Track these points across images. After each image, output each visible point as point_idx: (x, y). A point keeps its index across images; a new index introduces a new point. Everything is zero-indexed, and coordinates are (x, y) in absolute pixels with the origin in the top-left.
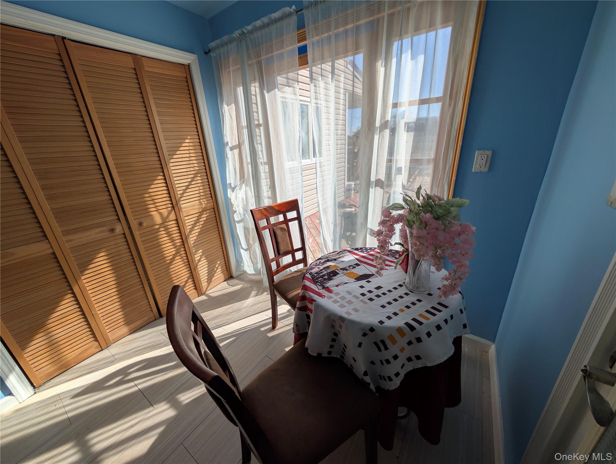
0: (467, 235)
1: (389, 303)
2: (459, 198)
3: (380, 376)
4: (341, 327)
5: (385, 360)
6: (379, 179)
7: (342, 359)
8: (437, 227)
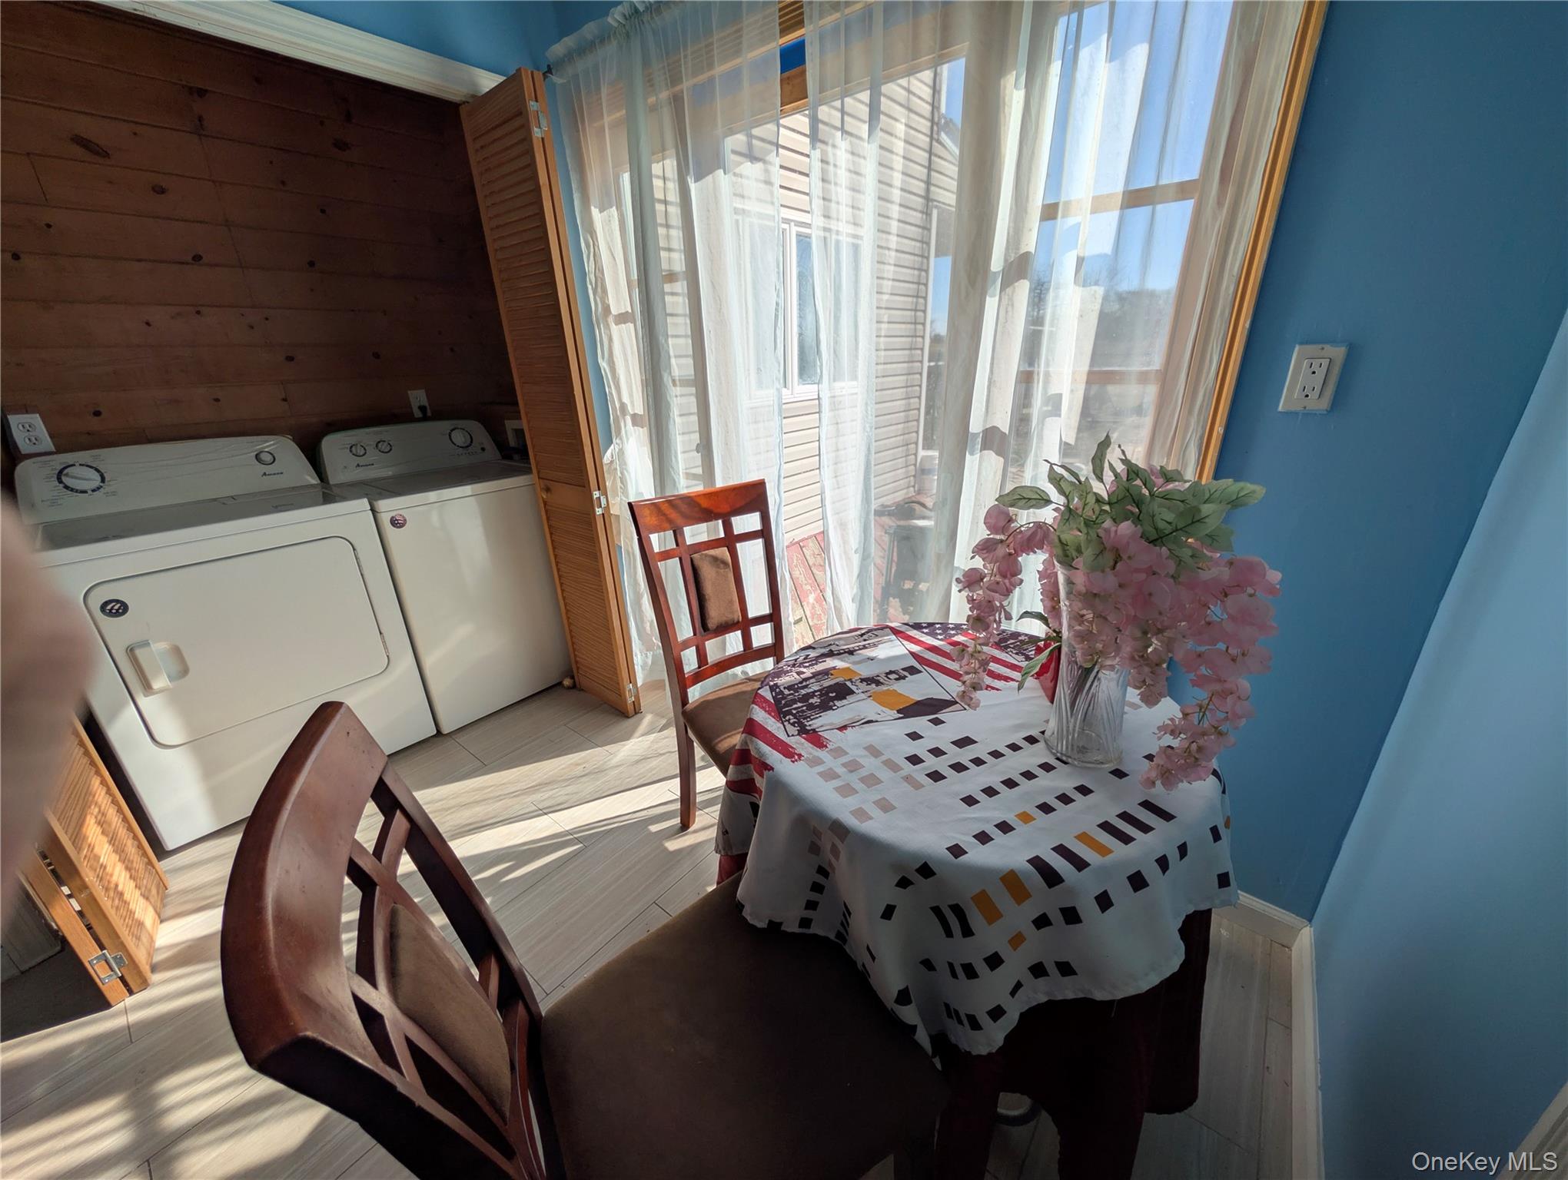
0: (1251, 595)
1: (990, 792)
2: (1230, 480)
3: (947, 1006)
4: (835, 852)
5: (962, 965)
6: (994, 428)
7: (840, 942)
8: (1151, 567)
